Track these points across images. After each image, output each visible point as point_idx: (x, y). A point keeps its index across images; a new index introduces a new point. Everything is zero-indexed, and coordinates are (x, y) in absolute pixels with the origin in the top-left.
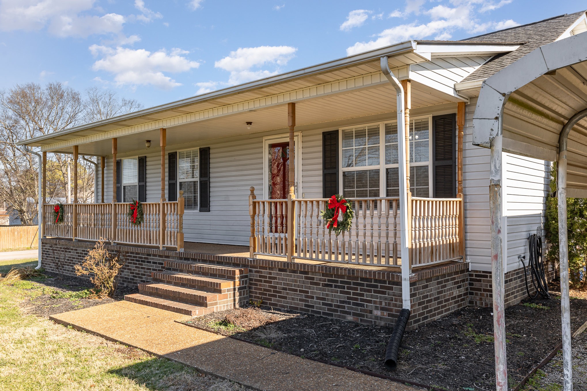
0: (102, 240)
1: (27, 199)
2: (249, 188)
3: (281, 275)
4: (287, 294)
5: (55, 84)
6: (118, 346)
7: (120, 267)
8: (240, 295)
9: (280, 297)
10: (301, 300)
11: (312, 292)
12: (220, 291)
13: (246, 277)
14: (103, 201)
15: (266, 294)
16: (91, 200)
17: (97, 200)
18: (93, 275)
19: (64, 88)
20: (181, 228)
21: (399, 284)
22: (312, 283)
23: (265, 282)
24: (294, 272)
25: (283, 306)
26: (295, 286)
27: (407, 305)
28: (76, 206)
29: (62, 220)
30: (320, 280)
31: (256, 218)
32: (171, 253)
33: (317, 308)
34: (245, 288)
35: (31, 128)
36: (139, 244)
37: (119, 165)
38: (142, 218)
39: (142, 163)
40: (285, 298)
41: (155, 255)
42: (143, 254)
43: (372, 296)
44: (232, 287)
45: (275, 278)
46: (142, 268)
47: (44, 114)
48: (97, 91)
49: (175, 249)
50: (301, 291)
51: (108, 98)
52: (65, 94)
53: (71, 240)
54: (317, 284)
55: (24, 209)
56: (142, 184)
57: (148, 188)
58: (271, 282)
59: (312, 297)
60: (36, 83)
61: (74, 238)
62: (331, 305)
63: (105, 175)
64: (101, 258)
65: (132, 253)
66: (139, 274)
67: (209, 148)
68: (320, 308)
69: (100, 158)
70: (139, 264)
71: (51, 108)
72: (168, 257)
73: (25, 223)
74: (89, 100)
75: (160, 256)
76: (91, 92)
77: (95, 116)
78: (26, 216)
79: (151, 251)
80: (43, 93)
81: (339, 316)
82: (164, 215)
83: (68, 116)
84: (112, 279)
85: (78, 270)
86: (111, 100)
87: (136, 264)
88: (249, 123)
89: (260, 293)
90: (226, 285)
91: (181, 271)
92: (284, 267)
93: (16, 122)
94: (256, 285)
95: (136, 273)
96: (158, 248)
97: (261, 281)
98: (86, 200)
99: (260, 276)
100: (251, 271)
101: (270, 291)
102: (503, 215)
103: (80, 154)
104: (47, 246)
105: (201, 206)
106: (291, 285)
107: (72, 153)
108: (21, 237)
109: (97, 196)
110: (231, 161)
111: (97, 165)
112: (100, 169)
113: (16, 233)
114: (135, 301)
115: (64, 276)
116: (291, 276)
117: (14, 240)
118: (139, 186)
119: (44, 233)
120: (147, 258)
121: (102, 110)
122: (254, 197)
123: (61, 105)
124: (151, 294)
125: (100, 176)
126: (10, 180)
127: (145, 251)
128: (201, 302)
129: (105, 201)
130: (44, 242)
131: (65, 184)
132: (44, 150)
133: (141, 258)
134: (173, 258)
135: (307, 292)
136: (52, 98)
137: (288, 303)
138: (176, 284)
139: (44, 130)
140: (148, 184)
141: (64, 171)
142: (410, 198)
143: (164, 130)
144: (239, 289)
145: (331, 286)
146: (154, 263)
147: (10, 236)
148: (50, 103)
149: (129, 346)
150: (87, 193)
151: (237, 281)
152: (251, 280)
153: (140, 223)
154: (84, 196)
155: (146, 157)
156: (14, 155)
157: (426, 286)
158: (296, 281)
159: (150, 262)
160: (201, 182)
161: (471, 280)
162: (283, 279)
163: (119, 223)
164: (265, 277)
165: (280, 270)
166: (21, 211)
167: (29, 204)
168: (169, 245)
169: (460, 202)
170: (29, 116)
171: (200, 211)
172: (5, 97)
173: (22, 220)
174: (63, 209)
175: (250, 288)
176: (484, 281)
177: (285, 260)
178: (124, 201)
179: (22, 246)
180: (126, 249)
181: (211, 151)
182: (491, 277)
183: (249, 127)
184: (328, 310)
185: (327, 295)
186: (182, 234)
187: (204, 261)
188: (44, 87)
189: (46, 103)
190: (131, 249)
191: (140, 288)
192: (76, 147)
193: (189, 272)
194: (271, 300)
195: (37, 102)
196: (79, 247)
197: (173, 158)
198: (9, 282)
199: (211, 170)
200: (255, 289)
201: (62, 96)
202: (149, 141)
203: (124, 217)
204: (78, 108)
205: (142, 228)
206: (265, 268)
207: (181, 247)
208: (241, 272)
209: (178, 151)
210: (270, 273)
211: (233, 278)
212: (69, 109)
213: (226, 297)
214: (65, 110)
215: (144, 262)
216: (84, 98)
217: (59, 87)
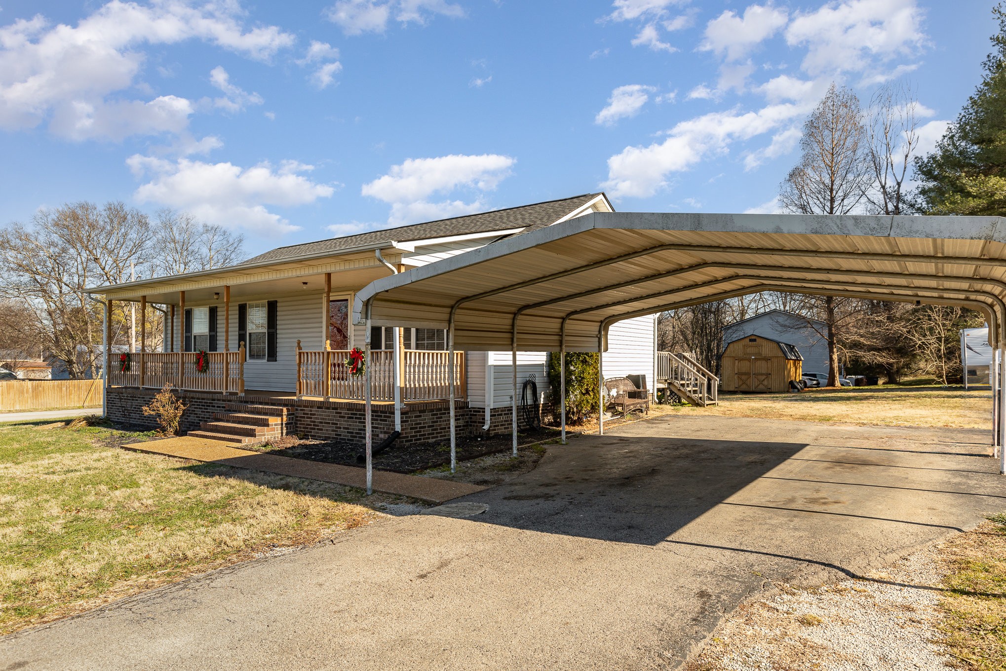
0: (168, 387)
1: (78, 347)
2: (296, 340)
3: (318, 411)
4: (323, 426)
5: (116, 203)
6: (176, 459)
7: (184, 408)
8: (287, 429)
9: (318, 429)
10: (333, 431)
11: (340, 424)
12: (268, 425)
13: (293, 414)
14: (172, 350)
15: (307, 428)
16: (160, 349)
17: (166, 349)
18: (159, 416)
19: (127, 209)
20: (242, 375)
21: (393, 413)
22: (340, 417)
23: (307, 418)
24: (328, 408)
25: (320, 437)
26: (328, 419)
27: (398, 428)
28: (143, 355)
29: (128, 368)
30: (346, 414)
31: (302, 366)
32: (233, 398)
33: (344, 436)
34: (292, 423)
35: (83, 259)
36: (205, 390)
37: (189, 314)
38: (207, 367)
39: (213, 313)
40: (322, 430)
41: (219, 400)
42: (208, 399)
43: (378, 424)
44: (279, 422)
45: (314, 414)
46: (207, 412)
47: (101, 241)
48: (171, 214)
49: (236, 394)
50: (333, 424)
51: (185, 223)
52: (129, 217)
53: (138, 388)
54: (344, 417)
55: (74, 358)
56: (212, 333)
57: (218, 338)
58: (311, 418)
59: (340, 428)
60: (91, 202)
61: (141, 386)
62: (352, 433)
63: (175, 324)
64: (167, 401)
65: (198, 399)
66: (204, 418)
67: (276, 302)
68: (345, 436)
69: (169, 306)
70: (205, 409)
71: (110, 234)
72: (230, 401)
73: (74, 376)
74: (160, 224)
75: (223, 401)
76: (163, 215)
77: (168, 244)
78: (76, 368)
79: (216, 397)
80: (100, 214)
81: (358, 441)
82: (227, 363)
83: (132, 244)
84: (178, 419)
85: (146, 411)
86: (189, 226)
87: (201, 408)
88: (305, 283)
89: (304, 428)
90: (274, 421)
91: (240, 412)
92: (320, 405)
93: (64, 250)
94: (301, 421)
95: (202, 417)
96: (222, 393)
97: (304, 417)
98: (155, 348)
99: (304, 414)
100: (297, 410)
101: (310, 425)
102: (489, 364)
103: (148, 302)
104: (113, 395)
105: (268, 356)
106: (326, 419)
107: (139, 301)
108: (70, 394)
109: (166, 345)
110: (296, 314)
111: (166, 313)
112: (170, 317)
113: (64, 389)
114: (197, 436)
115: (131, 424)
116: (326, 412)
117: (62, 397)
118: (210, 336)
119: (109, 382)
120: (212, 403)
121: (177, 237)
122: (300, 348)
123: (123, 230)
124: (211, 431)
125: (170, 324)
126: (55, 323)
127: (210, 396)
128: (251, 434)
129: (175, 350)
130: (109, 392)
131: (128, 329)
132: (110, 298)
133: (207, 403)
134: (234, 401)
135: (337, 424)
136: (112, 221)
137: (323, 434)
138: (234, 422)
139: (101, 261)
140: (218, 334)
141: (127, 313)
142: (403, 350)
143: (228, 287)
144: (286, 424)
145: (352, 418)
146: (218, 407)
147: (56, 392)
148: (109, 228)
149: (186, 459)
150: (157, 340)
151: (285, 418)
152: (297, 417)
153: (205, 371)
154: (153, 344)
155: (217, 307)
156: (61, 292)
157: (420, 416)
158: (329, 416)
159: (214, 406)
160: (268, 333)
161: (471, 415)
162: (320, 415)
163: (186, 371)
164: (307, 414)
165: (319, 408)
166: (70, 362)
167: (80, 354)
168: (231, 391)
169: (461, 354)
170: (81, 242)
171: (268, 361)
172: (50, 219)
173: (71, 373)
174: (129, 358)
175: (296, 424)
176: (479, 415)
177: (321, 399)
178: (195, 351)
179: (72, 405)
180: (192, 395)
181: (278, 304)
182: (484, 412)
183: (305, 287)
184: (351, 436)
185: (350, 425)
186: (243, 381)
187: (261, 403)
188: (101, 208)
189: (104, 228)
190: (198, 395)
191: (202, 427)
192: (144, 297)
193: (245, 412)
194: (311, 432)
195: (92, 226)
196: (146, 395)
197: (242, 311)
198: (74, 428)
199: (278, 322)
200: (300, 424)
201: (125, 218)
202: (217, 294)
203: (191, 367)
204: (146, 234)
205: (208, 376)
206: (307, 407)
207: (241, 392)
208: (288, 410)
209: (248, 303)
210: (311, 411)
211: (281, 415)
212: (133, 235)
213: (273, 430)
214: (129, 237)
215: (209, 406)
216: (153, 222)
217: (121, 207)
